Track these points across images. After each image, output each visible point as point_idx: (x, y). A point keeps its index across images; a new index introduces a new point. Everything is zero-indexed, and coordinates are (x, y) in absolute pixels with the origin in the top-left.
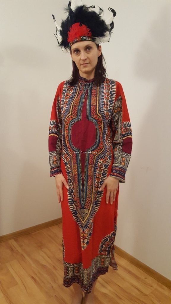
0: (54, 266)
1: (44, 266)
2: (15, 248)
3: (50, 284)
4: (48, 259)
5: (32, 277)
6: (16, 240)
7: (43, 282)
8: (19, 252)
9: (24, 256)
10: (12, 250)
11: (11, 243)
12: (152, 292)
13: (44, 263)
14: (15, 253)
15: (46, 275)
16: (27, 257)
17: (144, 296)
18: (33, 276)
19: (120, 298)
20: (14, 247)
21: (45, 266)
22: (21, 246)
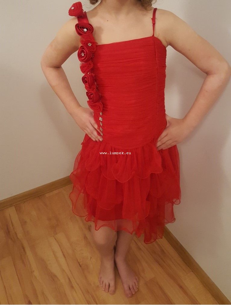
0: (69, 278)
1: (53, 278)
2: (14, 229)
4: (62, 260)
6: (18, 210)
8: (18, 238)
9: (24, 248)
10: (8, 232)
11: (10, 215)
13: (55, 269)
14: (11, 239)
16: (29, 253)
20: (13, 226)
21: (55, 276)
22: (23, 223)
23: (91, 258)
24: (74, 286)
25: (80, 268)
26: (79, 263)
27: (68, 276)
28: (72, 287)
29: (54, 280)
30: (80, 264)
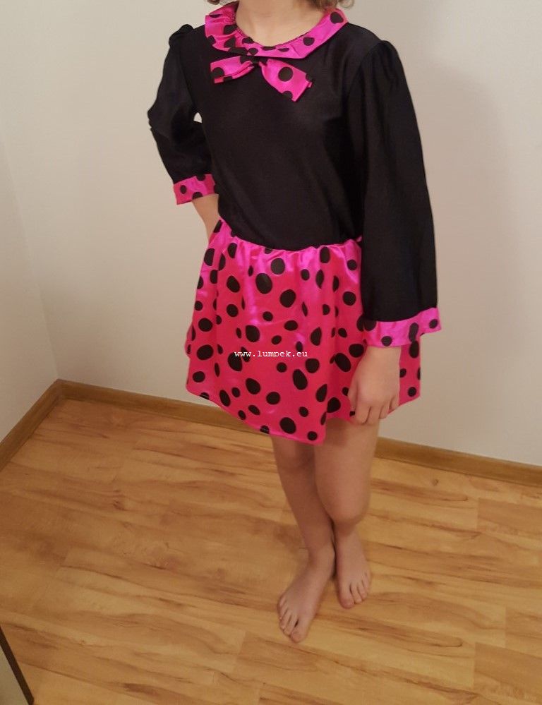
0: (161, 600)
1: (130, 621)
3: (210, 669)
5: (131, 688)
7: (180, 680)
12: (479, 517)
13: (117, 606)
15: (166, 650)
16: (38, 625)
17: (474, 537)
18: (127, 682)
19: (430, 583)
21: (132, 615)
23: (167, 544)
24: (181, 602)
25: (162, 571)
26: (152, 566)
27: (156, 598)
28: (179, 605)
29: (136, 623)
30: (158, 565)
